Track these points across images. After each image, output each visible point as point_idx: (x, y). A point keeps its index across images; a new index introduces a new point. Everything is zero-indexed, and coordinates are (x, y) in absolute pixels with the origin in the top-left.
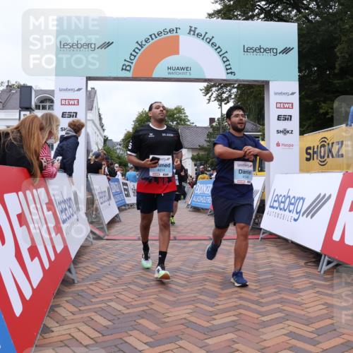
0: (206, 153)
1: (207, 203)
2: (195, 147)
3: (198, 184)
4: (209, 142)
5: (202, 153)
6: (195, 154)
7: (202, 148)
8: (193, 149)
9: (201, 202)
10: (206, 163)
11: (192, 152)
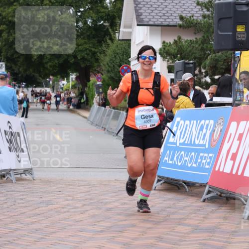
0: (199, 36)
1: (200, 168)
2: (169, 21)
3: (177, 119)
4: (207, 6)
5: (187, 37)
6: (170, 40)
7: (188, 25)
8: (165, 28)
9: (184, 167)
10: (199, 62)
11: (163, 33)
